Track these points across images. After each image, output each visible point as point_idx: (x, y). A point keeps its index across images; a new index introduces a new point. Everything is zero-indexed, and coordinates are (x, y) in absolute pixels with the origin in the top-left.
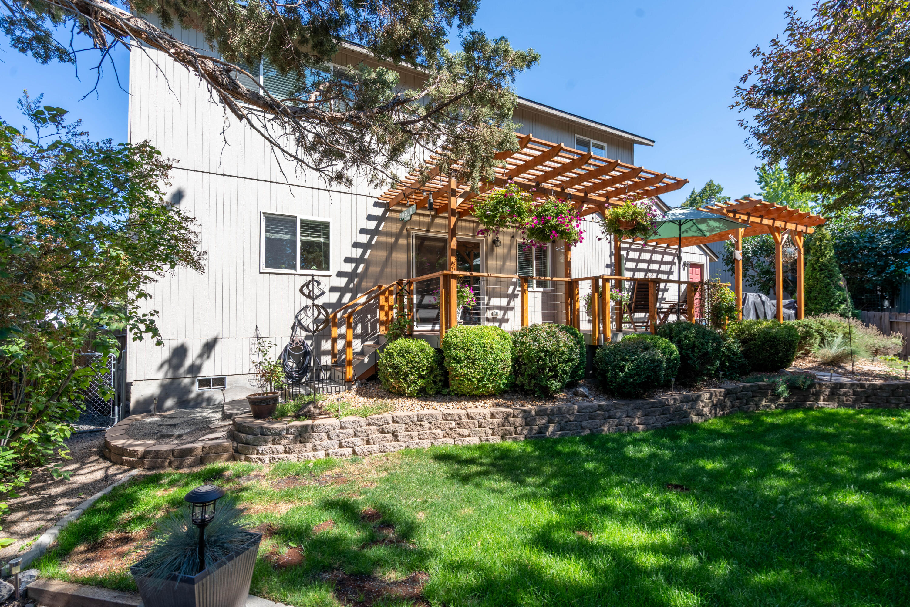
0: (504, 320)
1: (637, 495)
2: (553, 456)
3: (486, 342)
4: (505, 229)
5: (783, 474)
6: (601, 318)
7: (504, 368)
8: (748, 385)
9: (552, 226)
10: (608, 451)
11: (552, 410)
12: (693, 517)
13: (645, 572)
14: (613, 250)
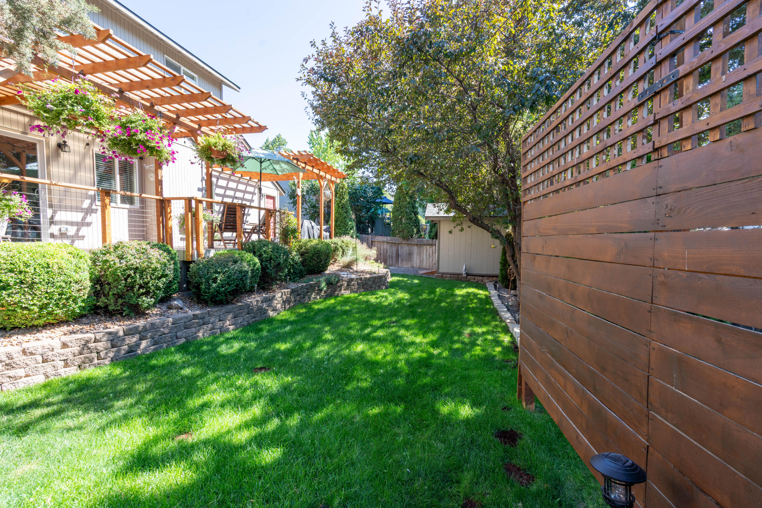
0: (77, 237)
1: (231, 385)
2: (146, 372)
3: (51, 262)
4: (76, 134)
5: (325, 342)
6: (194, 236)
7: (79, 291)
8: (304, 284)
9: (140, 140)
10: (203, 354)
11: (144, 327)
12: (274, 389)
13: (241, 447)
14: (204, 175)
